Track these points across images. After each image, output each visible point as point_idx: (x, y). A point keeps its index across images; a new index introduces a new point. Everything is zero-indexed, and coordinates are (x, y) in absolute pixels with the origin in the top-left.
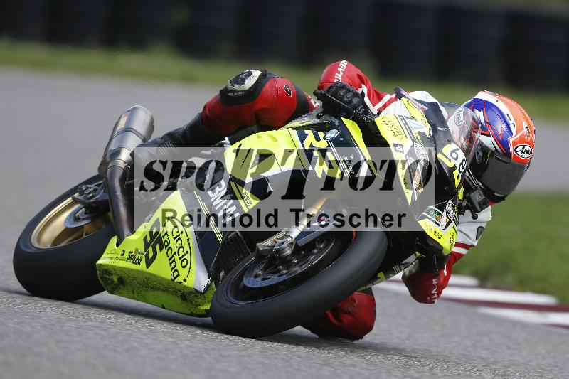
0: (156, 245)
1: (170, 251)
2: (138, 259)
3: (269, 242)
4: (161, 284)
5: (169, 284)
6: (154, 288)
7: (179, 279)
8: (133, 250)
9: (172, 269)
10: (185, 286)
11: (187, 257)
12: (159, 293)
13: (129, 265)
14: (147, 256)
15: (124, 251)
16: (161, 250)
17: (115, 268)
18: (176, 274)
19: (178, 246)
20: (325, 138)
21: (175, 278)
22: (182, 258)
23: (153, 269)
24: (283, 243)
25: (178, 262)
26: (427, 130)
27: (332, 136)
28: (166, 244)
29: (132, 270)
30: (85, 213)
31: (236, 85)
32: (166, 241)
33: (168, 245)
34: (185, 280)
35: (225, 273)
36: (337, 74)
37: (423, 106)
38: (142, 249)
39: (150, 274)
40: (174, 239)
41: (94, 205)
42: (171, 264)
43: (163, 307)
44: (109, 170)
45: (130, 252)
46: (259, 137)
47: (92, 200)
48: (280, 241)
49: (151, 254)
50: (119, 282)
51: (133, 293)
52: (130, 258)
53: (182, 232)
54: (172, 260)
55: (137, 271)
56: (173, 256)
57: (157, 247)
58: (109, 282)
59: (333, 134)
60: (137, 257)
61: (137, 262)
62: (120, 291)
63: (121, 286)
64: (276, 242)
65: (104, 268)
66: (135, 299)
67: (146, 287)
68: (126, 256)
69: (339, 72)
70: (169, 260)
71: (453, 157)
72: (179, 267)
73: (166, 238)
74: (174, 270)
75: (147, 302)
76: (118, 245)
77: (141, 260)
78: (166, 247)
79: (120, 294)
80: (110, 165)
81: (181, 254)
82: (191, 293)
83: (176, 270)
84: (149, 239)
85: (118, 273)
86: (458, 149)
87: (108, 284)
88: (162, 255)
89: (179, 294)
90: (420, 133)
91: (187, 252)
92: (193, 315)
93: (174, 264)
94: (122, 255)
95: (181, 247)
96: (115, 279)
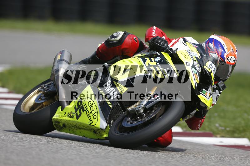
0: (81, 110)
1: (88, 112)
2: (72, 116)
3: (133, 107)
4: (84, 126)
5: (88, 126)
6: (80, 128)
7: (93, 124)
8: (70, 112)
9: (89, 120)
10: (96, 127)
11: (96, 114)
12: (83, 131)
13: (68, 119)
14: (77, 114)
15: (65, 113)
16: (83, 112)
17: (61, 120)
18: (91, 122)
19: (92, 109)
20: (155, 61)
21: (91, 124)
22: (94, 115)
23: (80, 120)
24: (139, 107)
25: (92, 117)
26: (199, 56)
27: (158, 60)
28: (86, 109)
29: (70, 121)
30: (44, 96)
31: (113, 38)
32: (85, 108)
33: (87, 109)
34: (95, 125)
35: (113, 121)
36: (153, 32)
37: (195, 46)
38: (74, 111)
39: (79, 122)
40: (89, 107)
41: (49, 93)
42: (88, 118)
43: (84, 136)
44: (55, 78)
45: (68, 113)
46: (124, 61)
47: (48, 91)
48: (138, 107)
49: (79, 114)
50: (63, 126)
51: (70, 131)
52: (68, 116)
53: (93, 104)
54: (89, 116)
55: (72, 121)
56: (89, 114)
57: (82, 111)
58: (58, 126)
59: (158, 59)
60: (72, 115)
61: (72, 117)
62: (64, 130)
63: (64, 128)
64: (136, 107)
65: (56, 120)
66: (70, 133)
67: (76, 128)
68: (67, 114)
69: (154, 32)
70: (88, 116)
71: (210, 67)
72: (92, 119)
73: (85, 106)
74: (90, 120)
75: (76, 135)
76: (62, 110)
77: (74, 116)
78: (86, 110)
79: (64, 131)
80: (56, 76)
81: (93, 113)
82: (99, 130)
83: (91, 120)
84: (77, 107)
85: (63, 122)
86: (212, 64)
87: (58, 127)
88: (84, 114)
89: (93, 130)
90: (196, 57)
91: (96, 112)
92: (99, 139)
93: (90, 117)
94: (65, 114)
95: (93, 110)
96: (61, 125)
